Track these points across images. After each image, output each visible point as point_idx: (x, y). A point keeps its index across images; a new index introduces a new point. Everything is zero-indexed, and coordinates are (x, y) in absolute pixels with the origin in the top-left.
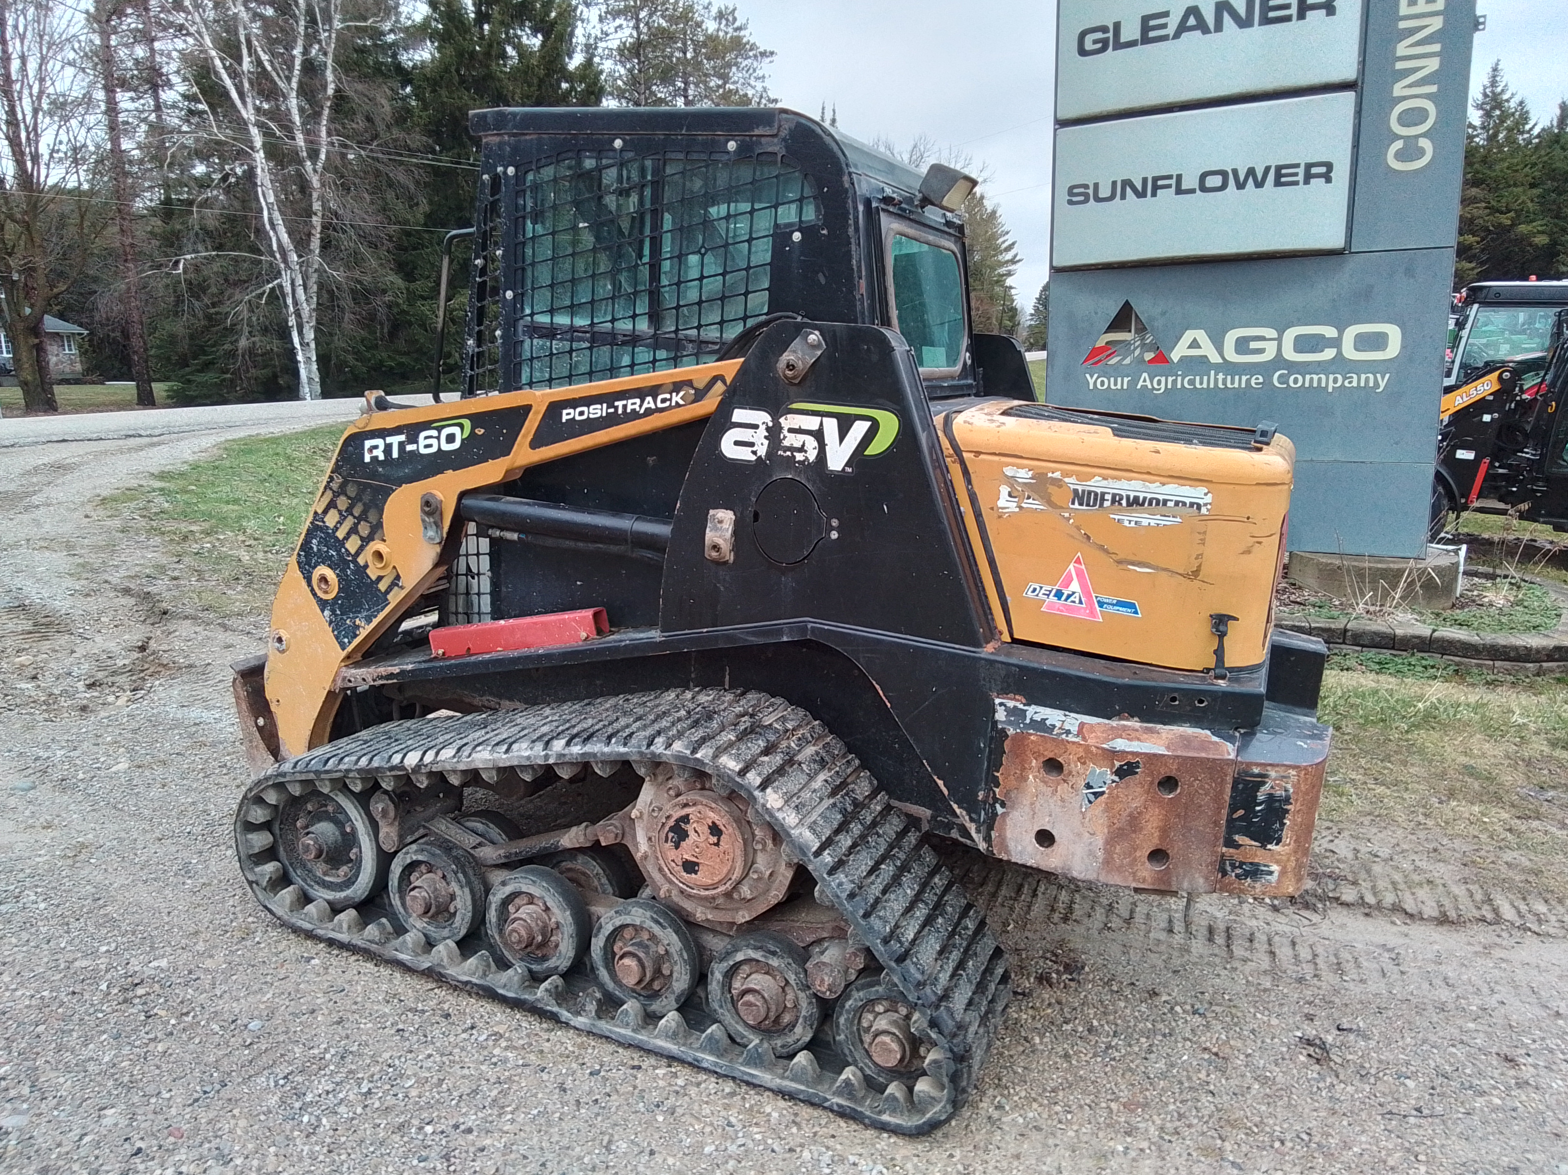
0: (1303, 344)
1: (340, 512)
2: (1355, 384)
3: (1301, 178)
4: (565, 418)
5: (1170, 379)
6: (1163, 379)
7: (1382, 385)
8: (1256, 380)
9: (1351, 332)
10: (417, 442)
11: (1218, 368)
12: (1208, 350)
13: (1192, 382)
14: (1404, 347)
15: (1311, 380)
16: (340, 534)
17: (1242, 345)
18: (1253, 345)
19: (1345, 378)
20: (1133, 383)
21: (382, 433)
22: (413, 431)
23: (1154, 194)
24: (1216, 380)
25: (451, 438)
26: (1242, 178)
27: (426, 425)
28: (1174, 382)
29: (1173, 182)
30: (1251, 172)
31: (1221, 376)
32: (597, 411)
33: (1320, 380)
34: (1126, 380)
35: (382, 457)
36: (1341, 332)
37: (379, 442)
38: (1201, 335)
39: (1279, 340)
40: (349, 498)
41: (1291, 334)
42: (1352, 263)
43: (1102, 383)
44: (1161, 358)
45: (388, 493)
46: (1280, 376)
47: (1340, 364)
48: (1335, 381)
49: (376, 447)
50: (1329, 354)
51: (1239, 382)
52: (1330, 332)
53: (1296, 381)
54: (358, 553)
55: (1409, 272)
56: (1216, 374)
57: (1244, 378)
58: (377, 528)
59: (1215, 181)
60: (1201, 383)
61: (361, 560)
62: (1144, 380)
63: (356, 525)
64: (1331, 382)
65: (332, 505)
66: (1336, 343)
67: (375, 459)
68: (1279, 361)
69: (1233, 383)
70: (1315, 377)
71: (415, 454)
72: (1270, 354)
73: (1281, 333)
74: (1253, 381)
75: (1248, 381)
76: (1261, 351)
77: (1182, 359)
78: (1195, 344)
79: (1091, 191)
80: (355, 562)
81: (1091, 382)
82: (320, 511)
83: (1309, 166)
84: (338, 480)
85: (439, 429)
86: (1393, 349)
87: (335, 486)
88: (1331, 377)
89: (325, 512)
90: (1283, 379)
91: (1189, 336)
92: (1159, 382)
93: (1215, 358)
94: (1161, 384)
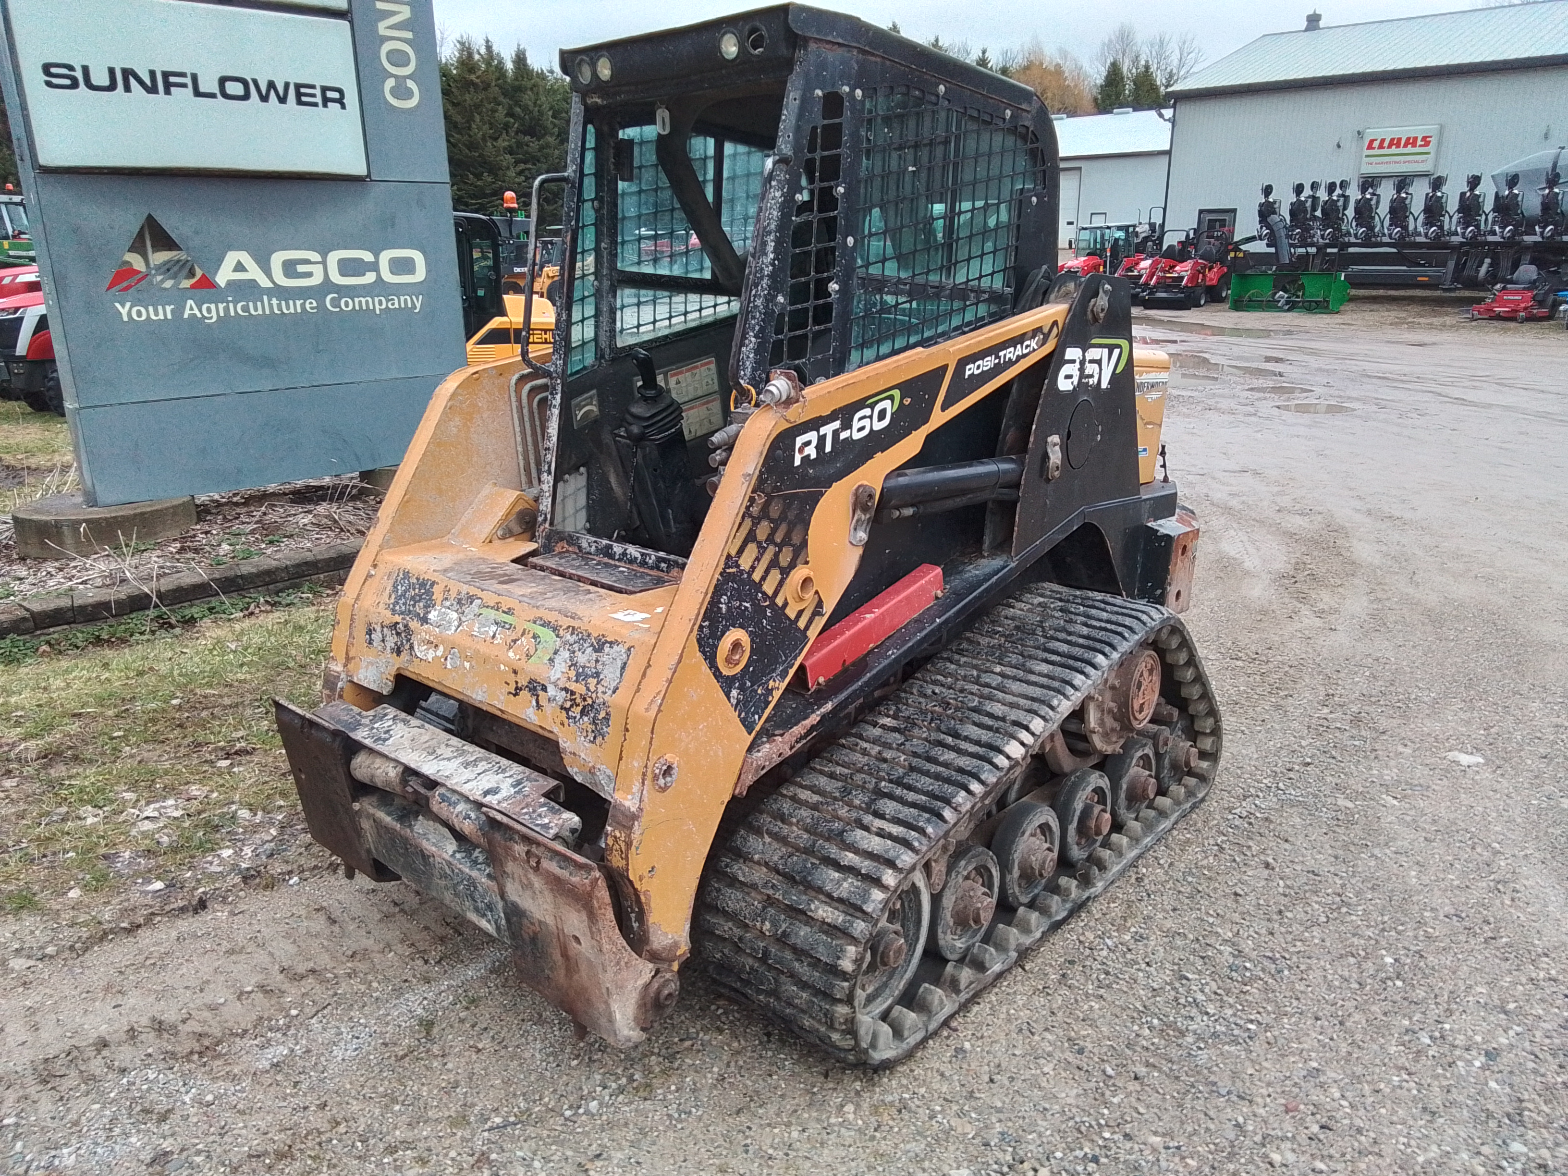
0: (348, 267)
1: (759, 544)
2: (397, 306)
3: (319, 99)
4: (968, 373)
5: (221, 306)
6: (213, 306)
7: (418, 305)
8: (311, 305)
9: (386, 256)
10: (851, 428)
11: (270, 292)
12: (254, 272)
13: (245, 309)
14: (428, 272)
15: (360, 302)
16: (757, 576)
17: (289, 268)
18: (301, 268)
19: (388, 301)
20: (178, 311)
21: (815, 424)
22: (845, 414)
23: (168, 92)
24: (271, 306)
25: (882, 415)
26: (264, 92)
27: (860, 404)
28: (227, 309)
29: (188, 81)
30: (271, 85)
31: (274, 302)
32: (988, 363)
33: (367, 302)
34: (169, 309)
35: (813, 456)
36: (377, 256)
37: (812, 436)
38: (245, 258)
39: (324, 263)
40: (771, 521)
41: (334, 257)
42: (376, 191)
43: (139, 314)
44: (207, 283)
45: (815, 499)
46: (332, 299)
47: (380, 288)
48: (380, 303)
49: (808, 443)
50: (370, 278)
51: (294, 307)
52: (368, 257)
53: (347, 305)
54: (776, 593)
55: (420, 203)
56: (270, 300)
57: (298, 303)
58: (800, 550)
59: (236, 88)
60: (256, 309)
61: (779, 601)
62: (190, 308)
63: (776, 555)
64: (378, 304)
65: (751, 537)
66: (374, 267)
67: (806, 459)
68: (327, 286)
69: (288, 308)
70: (363, 300)
71: (849, 441)
72: (317, 280)
73: (324, 255)
74: (308, 306)
75: (303, 306)
76: (309, 275)
77: (230, 283)
78: (240, 267)
79: (79, 74)
80: (773, 604)
81: (124, 312)
82: (733, 553)
83: (324, 89)
84: (761, 500)
85: (872, 407)
86: (420, 274)
87: (755, 510)
88: (376, 299)
89: (741, 551)
90: (335, 303)
91: (232, 258)
92: (209, 310)
93: (264, 282)
94: (212, 312)
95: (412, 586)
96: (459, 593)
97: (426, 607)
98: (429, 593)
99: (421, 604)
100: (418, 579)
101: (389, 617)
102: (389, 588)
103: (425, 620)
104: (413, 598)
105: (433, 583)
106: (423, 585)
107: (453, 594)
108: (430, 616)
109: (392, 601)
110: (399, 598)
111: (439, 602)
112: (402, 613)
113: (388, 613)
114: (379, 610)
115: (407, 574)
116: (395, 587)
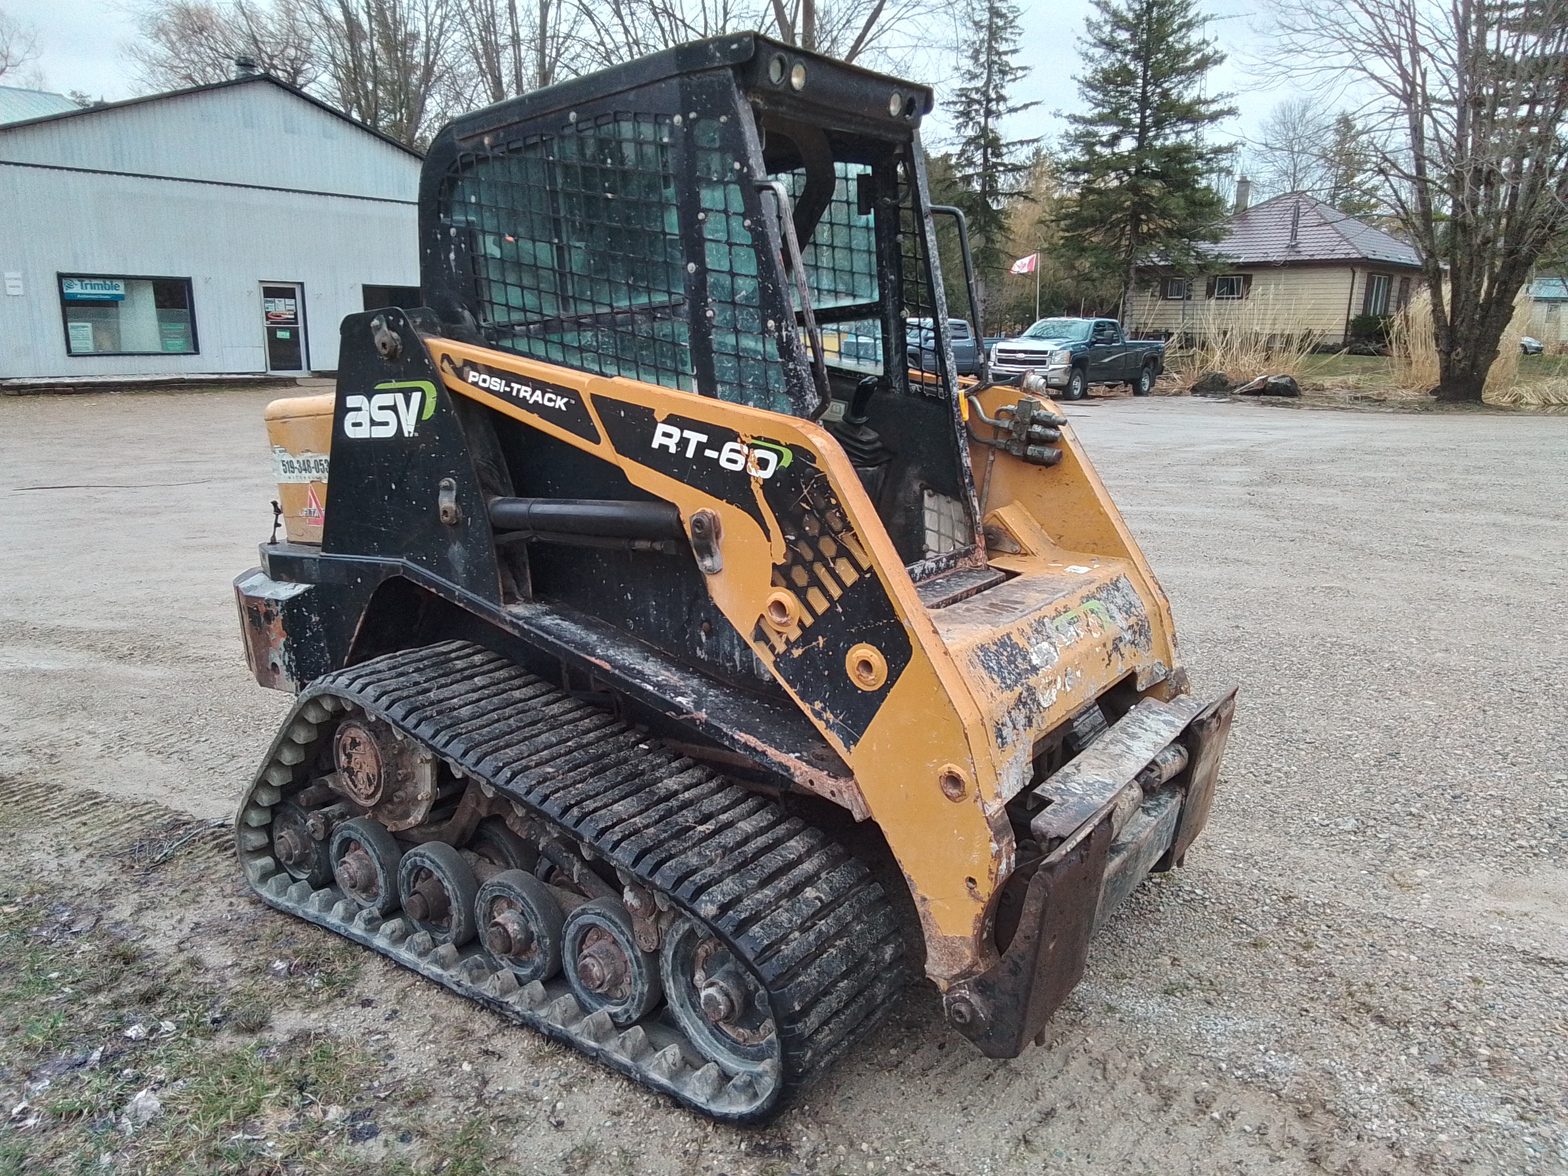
95: (998, 654)
96: (1031, 626)
97: (1024, 659)
98: (1014, 646)
99: (1020, 660)
100: (995, 644)
101: (1010, 697)
102: (984, 673)
103: (1035, 669)
104: (1010, 662)
105: (1008, 636)
106: (1003, 645)
107: (1028, 630)
108: (1034, 662)
109: (998, 681)
110: (1000, 674)
111: (1027, 646)
112: (1016, 682)
113: (1008, 694)
114: (999, 699)
115: (982, 648)
116: (989, 668)
